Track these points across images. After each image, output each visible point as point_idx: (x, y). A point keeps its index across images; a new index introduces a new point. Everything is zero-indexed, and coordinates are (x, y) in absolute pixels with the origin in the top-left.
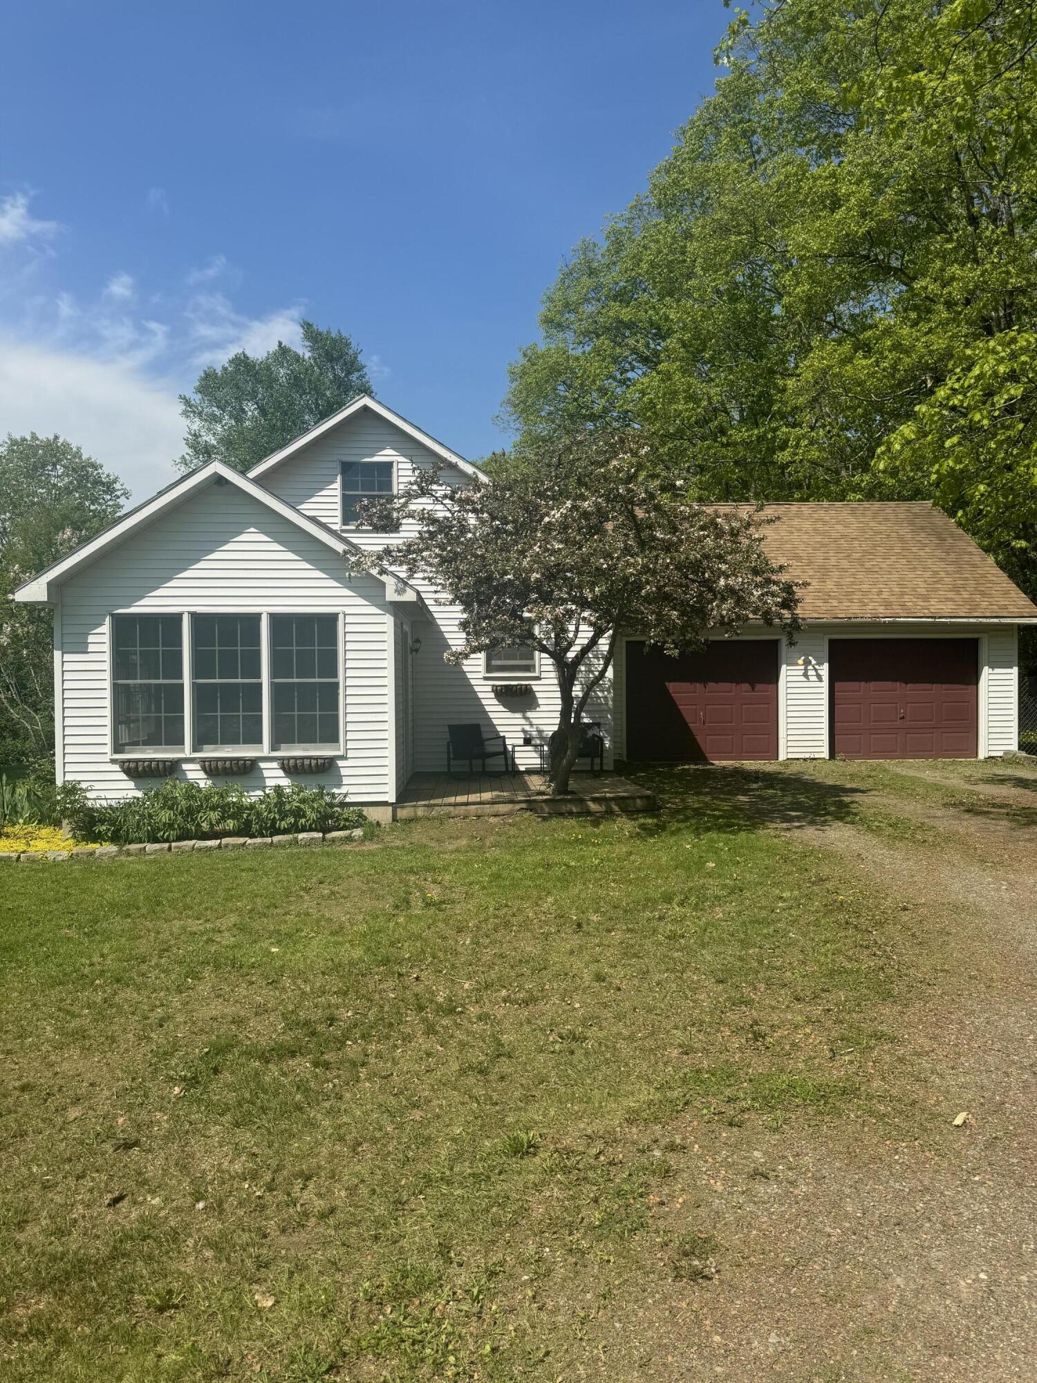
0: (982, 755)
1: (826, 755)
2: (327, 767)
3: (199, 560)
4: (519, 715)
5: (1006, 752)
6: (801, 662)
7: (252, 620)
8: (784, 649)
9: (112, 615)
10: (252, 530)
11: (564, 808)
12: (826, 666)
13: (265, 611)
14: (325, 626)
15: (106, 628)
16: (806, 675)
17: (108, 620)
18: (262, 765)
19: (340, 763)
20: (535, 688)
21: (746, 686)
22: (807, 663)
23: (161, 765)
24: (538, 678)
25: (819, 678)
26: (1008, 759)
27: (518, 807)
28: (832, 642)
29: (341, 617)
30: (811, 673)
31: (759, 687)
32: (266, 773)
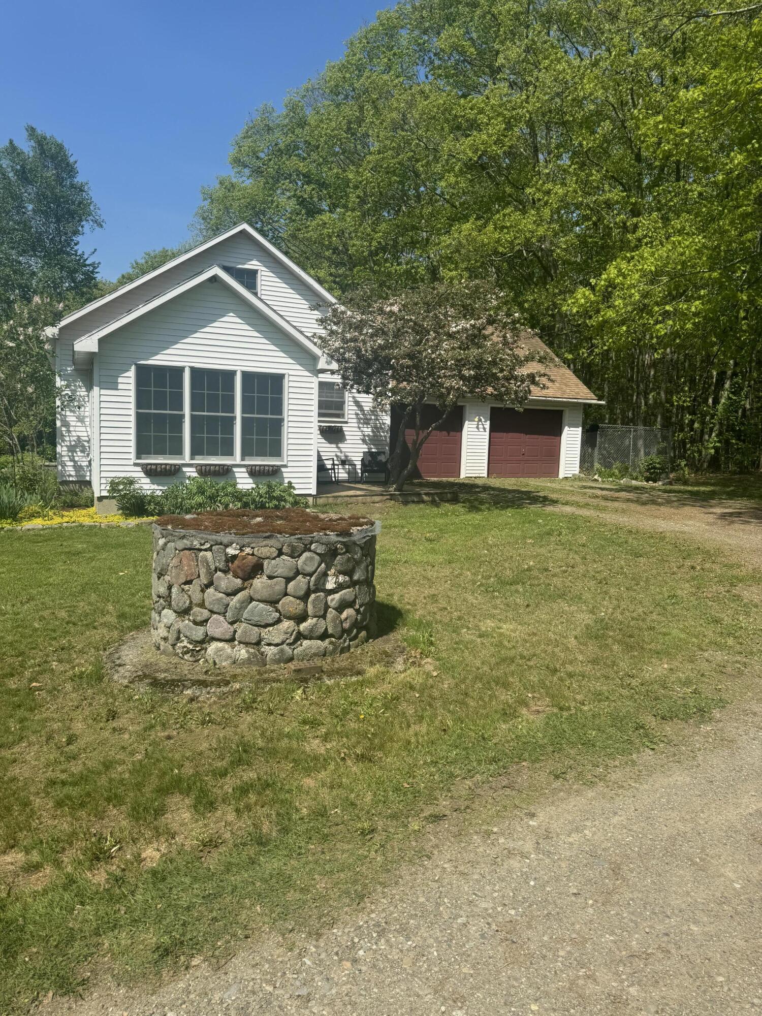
0: (561, 476)
1: (485, 475)
2: (275, 472)
3: (196, 332)
4: (334, 446)
5: (574, 475)
6: (476, 419)
7: (231, 374)
8: (468, 411)
9: (136, 365)
10: (231, 314)
11: (410, 499)
12: (488, 422)
13: (239, 369)
14: (276, 381)
15: (132, 373)
16: (478, 428)
17: (133, 368)
18: (235, 470)
19: (283, 470)
20: (344, 429)
21: (444, 433)
22: (480, 420)
23: (173, 468)
24: (346, 422)
25: (484, 429)
26: (575, 478)
27: (385, 498)
28: (492, 408)
29: (286, 376)
30: (481, 426)
31: (452, 433)
32: (237, 475)
